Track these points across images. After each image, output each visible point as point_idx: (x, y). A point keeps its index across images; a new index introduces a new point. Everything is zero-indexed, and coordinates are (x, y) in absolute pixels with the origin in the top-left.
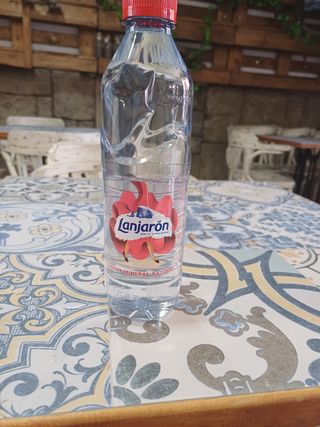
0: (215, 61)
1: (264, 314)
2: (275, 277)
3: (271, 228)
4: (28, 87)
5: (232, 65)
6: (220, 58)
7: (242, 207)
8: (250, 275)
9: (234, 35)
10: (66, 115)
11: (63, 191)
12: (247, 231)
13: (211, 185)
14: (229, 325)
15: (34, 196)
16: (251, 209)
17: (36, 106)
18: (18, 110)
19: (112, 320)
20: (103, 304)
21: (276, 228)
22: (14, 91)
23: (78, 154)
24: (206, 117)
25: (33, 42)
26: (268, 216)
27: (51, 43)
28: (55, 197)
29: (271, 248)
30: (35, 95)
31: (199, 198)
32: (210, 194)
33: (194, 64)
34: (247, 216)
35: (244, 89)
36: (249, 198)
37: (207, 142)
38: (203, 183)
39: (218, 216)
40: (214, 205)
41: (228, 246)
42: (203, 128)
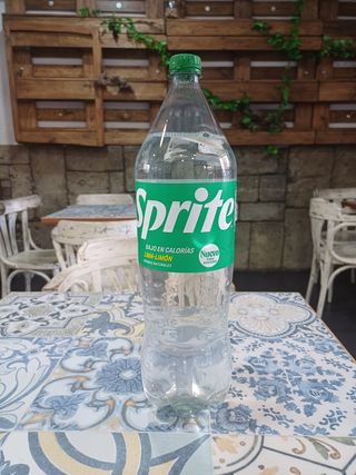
0: (297, 120)
4: (101, 163)
5: (317, 122)
6: (303, 117)
9: (318, 91)
17: (109, 181)
18: (91, 186)
22: (87, 169)
24: (290, 181)
25: (105, 120)
27: (123, 120)
30: (108, 171)
33: (272, 126)
35: (334, 147)
37: (292, 207)
42: (286, 193)
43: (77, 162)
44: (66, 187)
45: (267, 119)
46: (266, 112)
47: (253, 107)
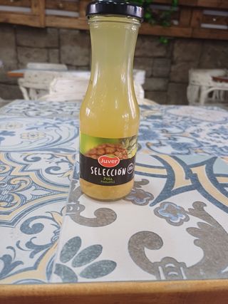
0: (181, 19)
1: (205, 208)
2: (217, 178)
3: (217, 139)
4: (42, 41)
5: (194, 22)
6: (185, 17)
7: (195, 124)
8: (196, 175)
10: (69, 62)
11: (54, 110)
12: (197, 141)
13: (171, 108)
14: (171, 215)
15: (31, 113)
16: (202, 125)
17: (48, 56)
18: (35, 58)
19: (69, 206)
20: (64, 192)
21: (222, 140)
22: (32, 45)
23: (72, 87)
24: (173, 63)
25: (46, 8)
26: (215, 131)
27: (59, 8)
28: (47, 113)
29: (216, 155)
30: (47, 48)
31: (160, 117)
32: (169, 114)
33: (165, 22)
34: (198, 131)
36: (201, 118)
37: (173, 82)
38: (164, 107)
39: (174, 130)
40: (171, 122)
41: (179, 152)
42: (170, 71)
43: (25, 39)
44: (16, 58)
45: (162, 16)
46: (161, 11)
47: (152, 7)
